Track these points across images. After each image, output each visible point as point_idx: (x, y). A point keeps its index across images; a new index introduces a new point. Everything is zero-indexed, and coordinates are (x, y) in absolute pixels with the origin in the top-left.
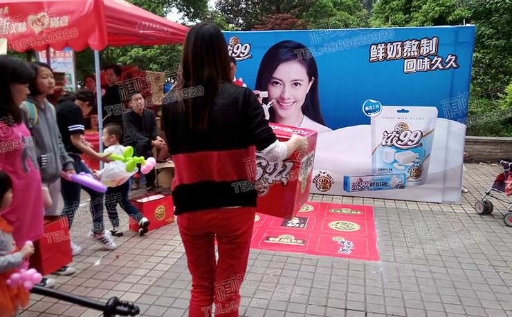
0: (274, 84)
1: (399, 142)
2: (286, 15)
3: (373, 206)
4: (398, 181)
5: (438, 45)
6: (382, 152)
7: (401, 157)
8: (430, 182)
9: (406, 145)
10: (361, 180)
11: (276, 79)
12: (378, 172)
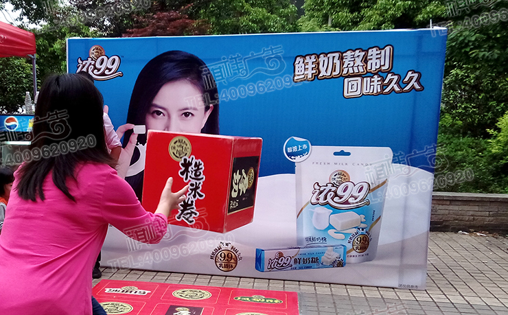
0: (155, 115)
1: (336, 199)
2: (173, 14)
3: (298, 291)
4: (334, 255)
5: (392, 57)
6: (312, 213)
7: (339, 220)
8: (382, 257)
9: (347, 202)
10: (281, 255)
11: (157, 106)
12: (305, 243)
